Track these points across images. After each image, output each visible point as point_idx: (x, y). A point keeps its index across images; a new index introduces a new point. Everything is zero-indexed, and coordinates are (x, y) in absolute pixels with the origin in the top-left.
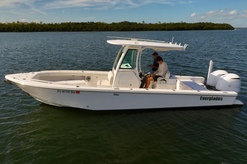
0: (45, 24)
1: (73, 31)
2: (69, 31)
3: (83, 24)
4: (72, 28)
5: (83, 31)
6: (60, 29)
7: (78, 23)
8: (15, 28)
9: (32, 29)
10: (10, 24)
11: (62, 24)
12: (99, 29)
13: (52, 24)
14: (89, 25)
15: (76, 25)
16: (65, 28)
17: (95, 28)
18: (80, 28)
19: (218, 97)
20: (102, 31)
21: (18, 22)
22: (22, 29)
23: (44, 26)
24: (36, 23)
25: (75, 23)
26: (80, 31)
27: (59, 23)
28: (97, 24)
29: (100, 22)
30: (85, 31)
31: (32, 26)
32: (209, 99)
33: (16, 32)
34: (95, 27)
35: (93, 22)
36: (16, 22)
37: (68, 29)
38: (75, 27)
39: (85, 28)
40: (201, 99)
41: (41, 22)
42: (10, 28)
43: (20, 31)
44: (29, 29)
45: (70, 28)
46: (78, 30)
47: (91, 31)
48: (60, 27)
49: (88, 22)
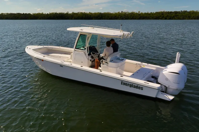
0: (142, 13)
1: (166, 19)
2: (161, 19)
3: (176, 13)
4: (164, 16)
5: (175, 19)
6: (154, 18)
7: (171, 12)
8: (119, 17)
9: (132, 17)
10: (116, 14)
11: (157, 13)
12: (191, 18)
13: (148, 13)
14: (182, 13)
15: (169, 14)
16: (159, 17)
17: (187, 17)
18: (172, 16)
19: (138, 86)
20: (195, 19)
21: (122, 12)
22: (124, 17)
23: (141, 15)
24: (135, 12)
25: (168, 12)
26: (172, 19)
27: (154, 12)
28: (190, 12)
29: (193, 11)
30: (177, 19)
31: (132, 15)
32: (130, 86)
33: (120, 19)
34: (188, 15)
35: (186, 11)
36: (121, 12)
37: (161, 17)
38: (168, 16)
39: (177, 16)
40: (122, 84)
41: (139, 12)
42: (116, 16)
43: (123, 19)
44: (129, 17)
45: (163, 17)
46: (171, 18)
47: (183, 19)
48: (155, 16)
49: (182, 11)
